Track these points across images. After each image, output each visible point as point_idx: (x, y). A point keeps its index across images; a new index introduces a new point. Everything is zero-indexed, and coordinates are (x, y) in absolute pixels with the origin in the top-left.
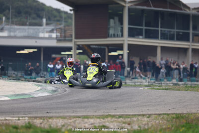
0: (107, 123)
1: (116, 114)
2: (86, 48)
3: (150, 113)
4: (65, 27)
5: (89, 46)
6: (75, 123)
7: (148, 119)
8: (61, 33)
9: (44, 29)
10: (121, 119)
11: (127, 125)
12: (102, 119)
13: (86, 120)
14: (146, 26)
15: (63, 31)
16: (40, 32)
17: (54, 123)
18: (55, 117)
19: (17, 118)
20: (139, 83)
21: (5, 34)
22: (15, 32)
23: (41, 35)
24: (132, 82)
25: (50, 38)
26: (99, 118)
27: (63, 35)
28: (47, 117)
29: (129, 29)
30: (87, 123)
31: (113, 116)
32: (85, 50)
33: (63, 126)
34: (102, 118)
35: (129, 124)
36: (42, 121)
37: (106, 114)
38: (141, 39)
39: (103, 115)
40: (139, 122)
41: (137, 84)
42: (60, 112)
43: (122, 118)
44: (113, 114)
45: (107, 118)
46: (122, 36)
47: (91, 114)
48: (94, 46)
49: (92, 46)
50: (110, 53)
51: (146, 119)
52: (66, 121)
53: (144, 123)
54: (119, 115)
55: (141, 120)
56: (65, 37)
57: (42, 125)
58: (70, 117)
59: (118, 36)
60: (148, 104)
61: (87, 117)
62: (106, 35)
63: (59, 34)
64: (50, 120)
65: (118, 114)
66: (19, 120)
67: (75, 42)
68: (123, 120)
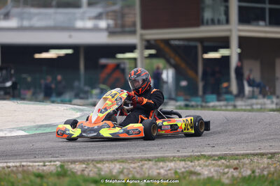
0: (198, 168)
1: (214, 153)
2: (162, 45)
3: (273, 151)
4: (122, 8)
5: (167, 42)
6: (142, 169)
7: (270, 161)
8: (115, 20)
9: (84, 13)
10: (223, 161)
11: (232, 170)
12: (189, 163)
13: (161, 163)
14: (270, 3)
15: (119, 16)
16: (76, 19)
17: (106, 169)
18: (107, 161)
19: (41, 164)
20: (259, 107)
21: (13, 23)
22: (30, 18)
23: (79, 24)
24: (246, 104)
25: (96, 29)
26: (184, 160)
27: (119, 22)
28: (93, 161)
29: (241, 9)
30: (162, 168)
31: (210, 157)
32: (161, 50)
33: (122, 172)
34: (188, 160)
35: (236, 169)
36: (84, 166)
37: (196, 154)
38: (262, 26)
39: (191, 156)
40: (255, 164)
41: (255, 107)
42: (117, 153)
43: (225, 159)
44: (209, 153)
45: (198, 160)
46: (227, 22)
47: (170, 155)
48: (177, 43)
49: (172, 42)
50: (206, 53)
51: (265, 160)
52: (126, 165)
53: (262, 166)
54: (220, 154)
55: (259, 163)
56: (123, 26)
57: (86, 173)
58: (133, 160)
59: (219, 22)
60: (272, 137)
61: (164, 159)
62: (198, 21)
63: (111, 22)
64: (99, 165)
65: (218, 153)
66: (45, 166)
67: (142, 35)
68: (225, 162)
